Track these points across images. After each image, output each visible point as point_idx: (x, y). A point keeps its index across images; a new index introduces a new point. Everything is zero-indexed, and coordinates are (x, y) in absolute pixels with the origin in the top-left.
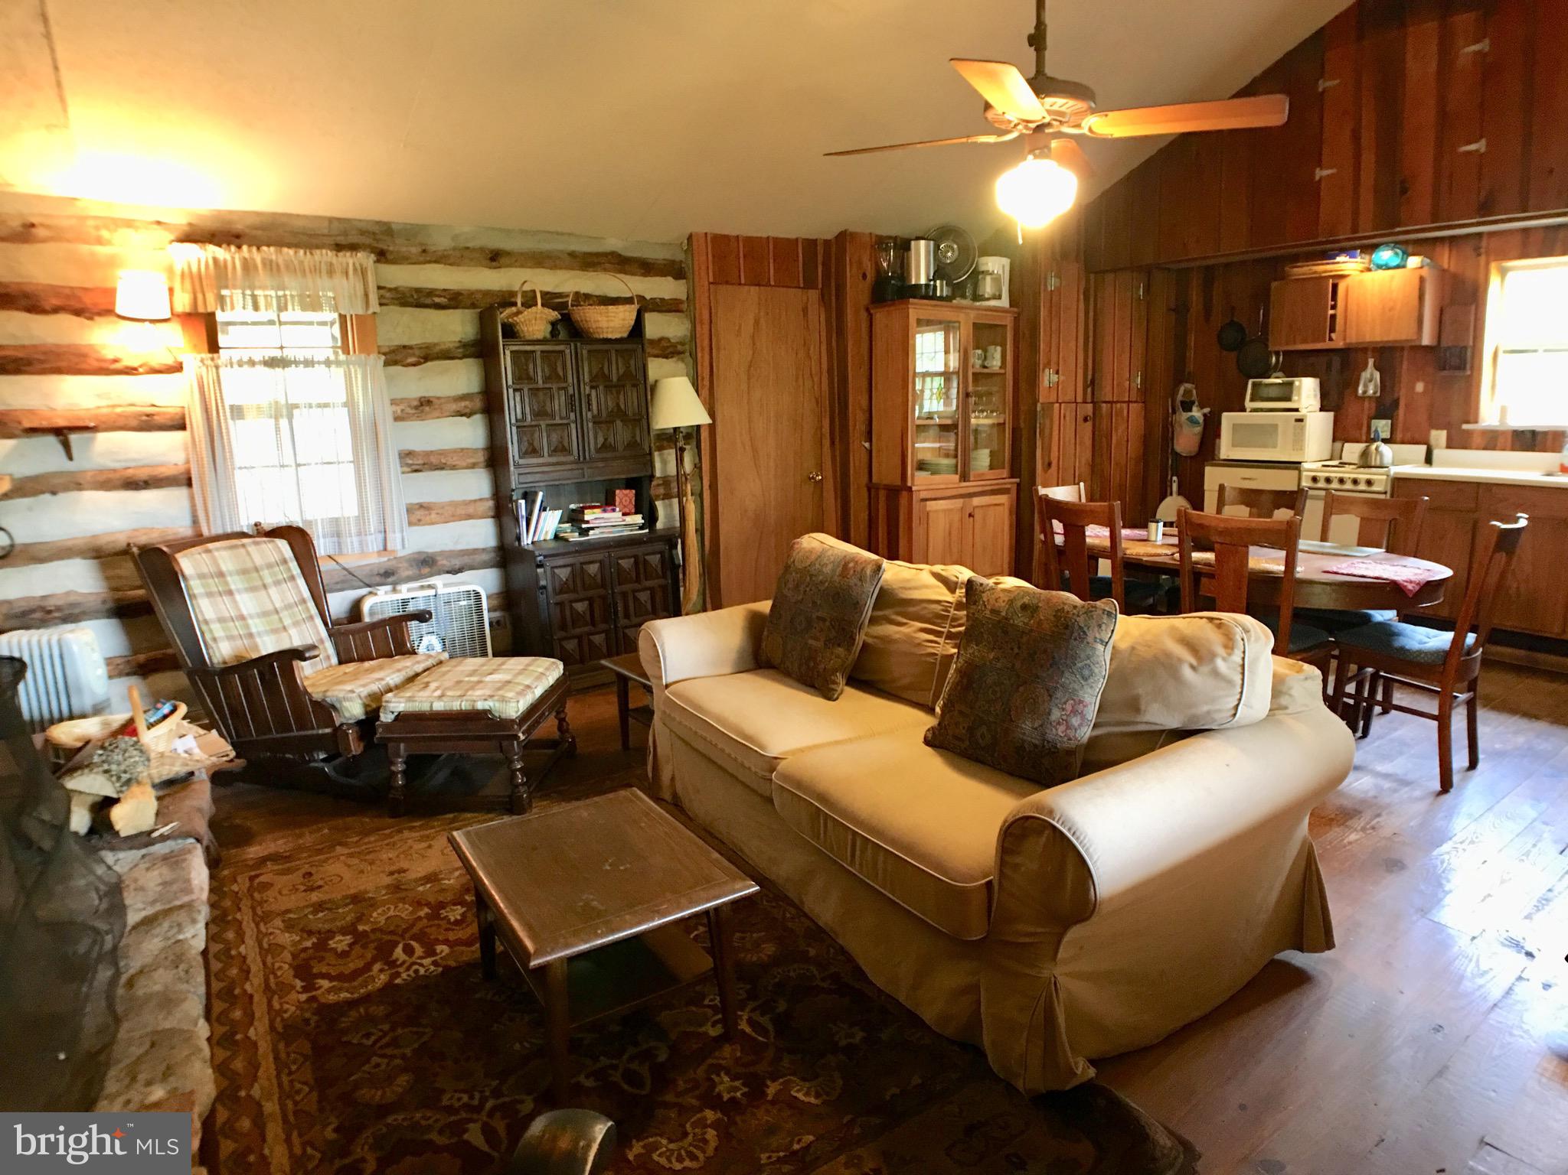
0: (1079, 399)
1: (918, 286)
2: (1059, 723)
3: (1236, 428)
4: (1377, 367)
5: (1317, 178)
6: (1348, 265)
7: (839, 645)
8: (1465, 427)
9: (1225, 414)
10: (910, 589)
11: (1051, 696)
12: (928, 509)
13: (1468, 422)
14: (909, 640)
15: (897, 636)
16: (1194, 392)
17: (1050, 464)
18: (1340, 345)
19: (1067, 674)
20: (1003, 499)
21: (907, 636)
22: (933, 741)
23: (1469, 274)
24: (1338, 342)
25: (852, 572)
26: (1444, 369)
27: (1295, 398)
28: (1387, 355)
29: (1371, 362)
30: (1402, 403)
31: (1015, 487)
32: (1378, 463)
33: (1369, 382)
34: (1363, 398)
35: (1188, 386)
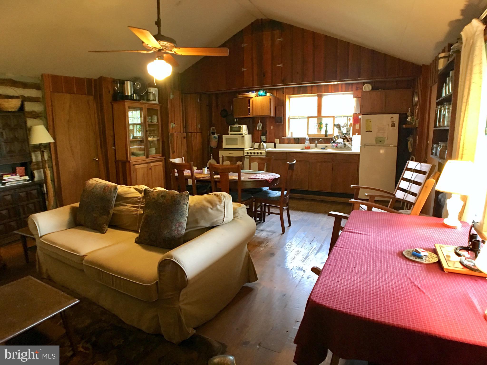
0: (182, 132)
1: (128, 96)
2: (175, 230)
3: (227, 139)
4: (261, 122)
5: (243, 71)
6: (253, 95)
7: (104, 215)
8: (283, 138)
9: (223, 135)
10: (127, 194)
11: (172, 222)
12: (136, 168)
13: (284, 137)
14: (128, 210)
15: (124, 210)
16: (215, 129)
17: (174, 152)
18: (251, 116)
19: (176, 215)
20: (160, 163)
21: (127, 209)
22: (138, 241)
23: (281, 98)
24: (251, 115)
25: (107, 190)
26: (277, 123)
27: (241, 131)
28: (264, 119)
29: (260, 121)
30: (268, 132)
31: (164, 159)
32: (263, 148)
33: (259, 126)
34: (259, 130)
35: (213, 127)
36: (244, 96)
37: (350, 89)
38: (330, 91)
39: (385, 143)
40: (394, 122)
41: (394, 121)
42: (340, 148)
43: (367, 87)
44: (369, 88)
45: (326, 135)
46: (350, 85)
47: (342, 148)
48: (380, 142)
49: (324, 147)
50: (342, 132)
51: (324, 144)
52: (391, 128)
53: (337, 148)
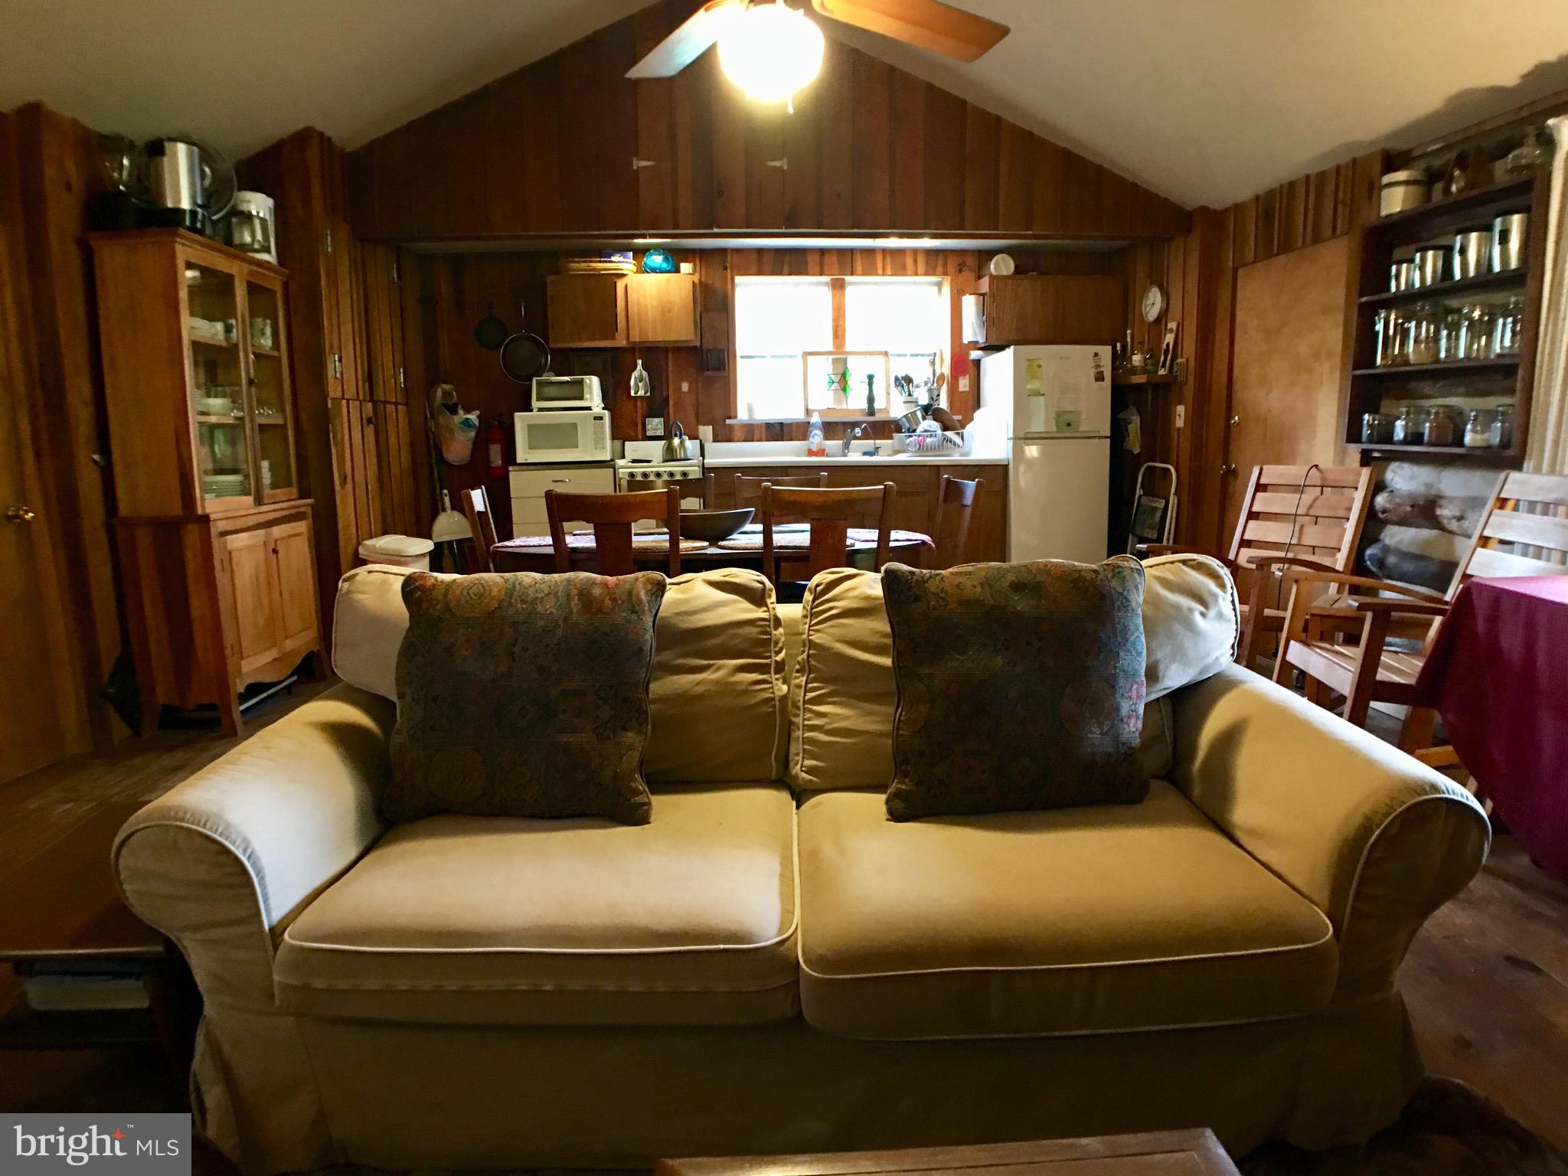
2: (1129, 717)
3: (532, 428)
4: (644, 367)
5: (635, 168)
6: (623, 263)
8: (728, 421)
9: (517, 414)
11: (1113, 687)
12: (229, 547)
13: (730, 418)
14: (725, 688)
16: (454, 393)
18: (623, 343)
23: (718, 284)
24: (621, 342)
26: (709, 370)
27: (587, 396)
28: (654, 354)
29: (640, 362)
30: (671, 403)
31: (309, 510)
32: (683, 456)
33: (638, 383)
34: (635, 398)
35: (447, 387)
36: (595, 269)
37: (940, 269)
38: (880, 271)
39: (1081, 429)
40: (1102, 369)
41: (1102, 364)
42: (931, 449)
43: (1002, 264)
44: (1006, 265)
45: (871, 412)
46: (941, 255)
47: (935, 449)
48: (1069, 425)
49: (872, 449)
50: (917, 402)
51: (872, 441)
52: (1096, 385)
53: (921, 448)
